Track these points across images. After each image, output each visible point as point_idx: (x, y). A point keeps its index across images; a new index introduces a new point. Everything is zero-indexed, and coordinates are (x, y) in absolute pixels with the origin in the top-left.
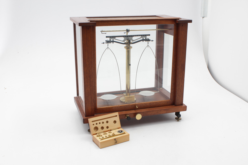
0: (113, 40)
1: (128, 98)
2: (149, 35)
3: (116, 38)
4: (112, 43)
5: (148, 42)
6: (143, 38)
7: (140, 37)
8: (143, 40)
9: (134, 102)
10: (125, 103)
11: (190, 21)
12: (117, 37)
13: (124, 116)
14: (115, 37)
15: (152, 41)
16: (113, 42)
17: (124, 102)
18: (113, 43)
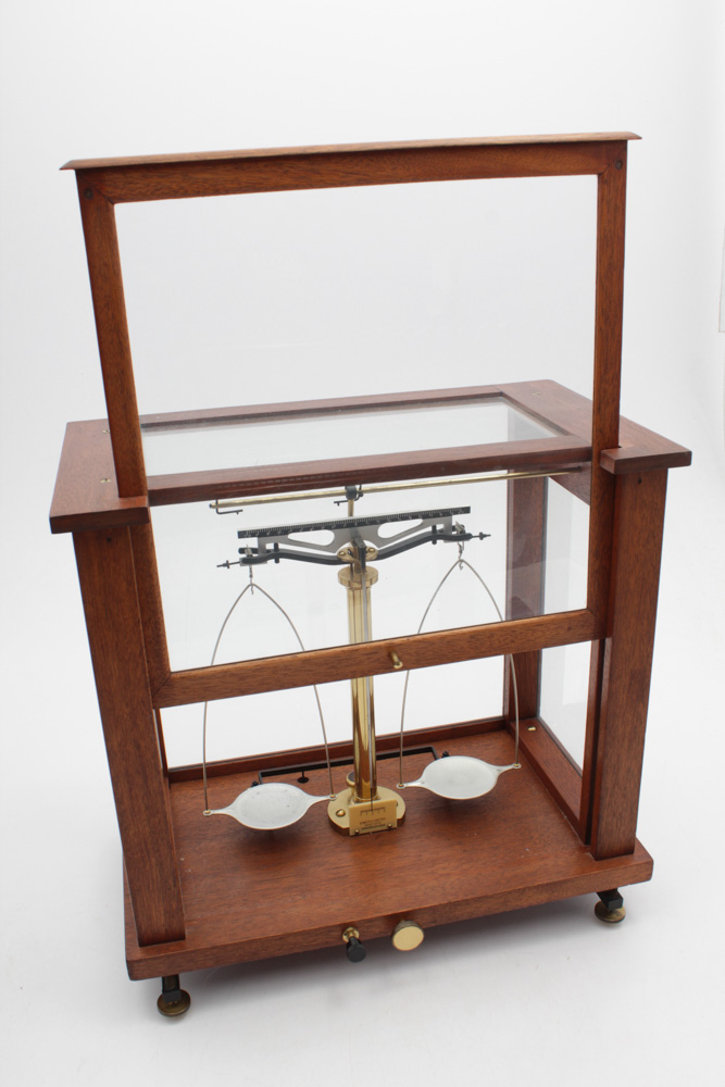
0: (276, 545)
1: (363, 811)
2: (466, 510)
3: (292, 536)
4: (273, 561)
5: (461, 543)
6: (434, 527)
7: (419, 522)
8: (434, 537)
9: (395, 826)
10: (351, 833)
11: (683, 459)
12: (296, 529)
13: (337, 934)
14: (285, 531)
15: (482, 536)
16: (277, 555)
17: (348, 829)
18: (277, 561)
